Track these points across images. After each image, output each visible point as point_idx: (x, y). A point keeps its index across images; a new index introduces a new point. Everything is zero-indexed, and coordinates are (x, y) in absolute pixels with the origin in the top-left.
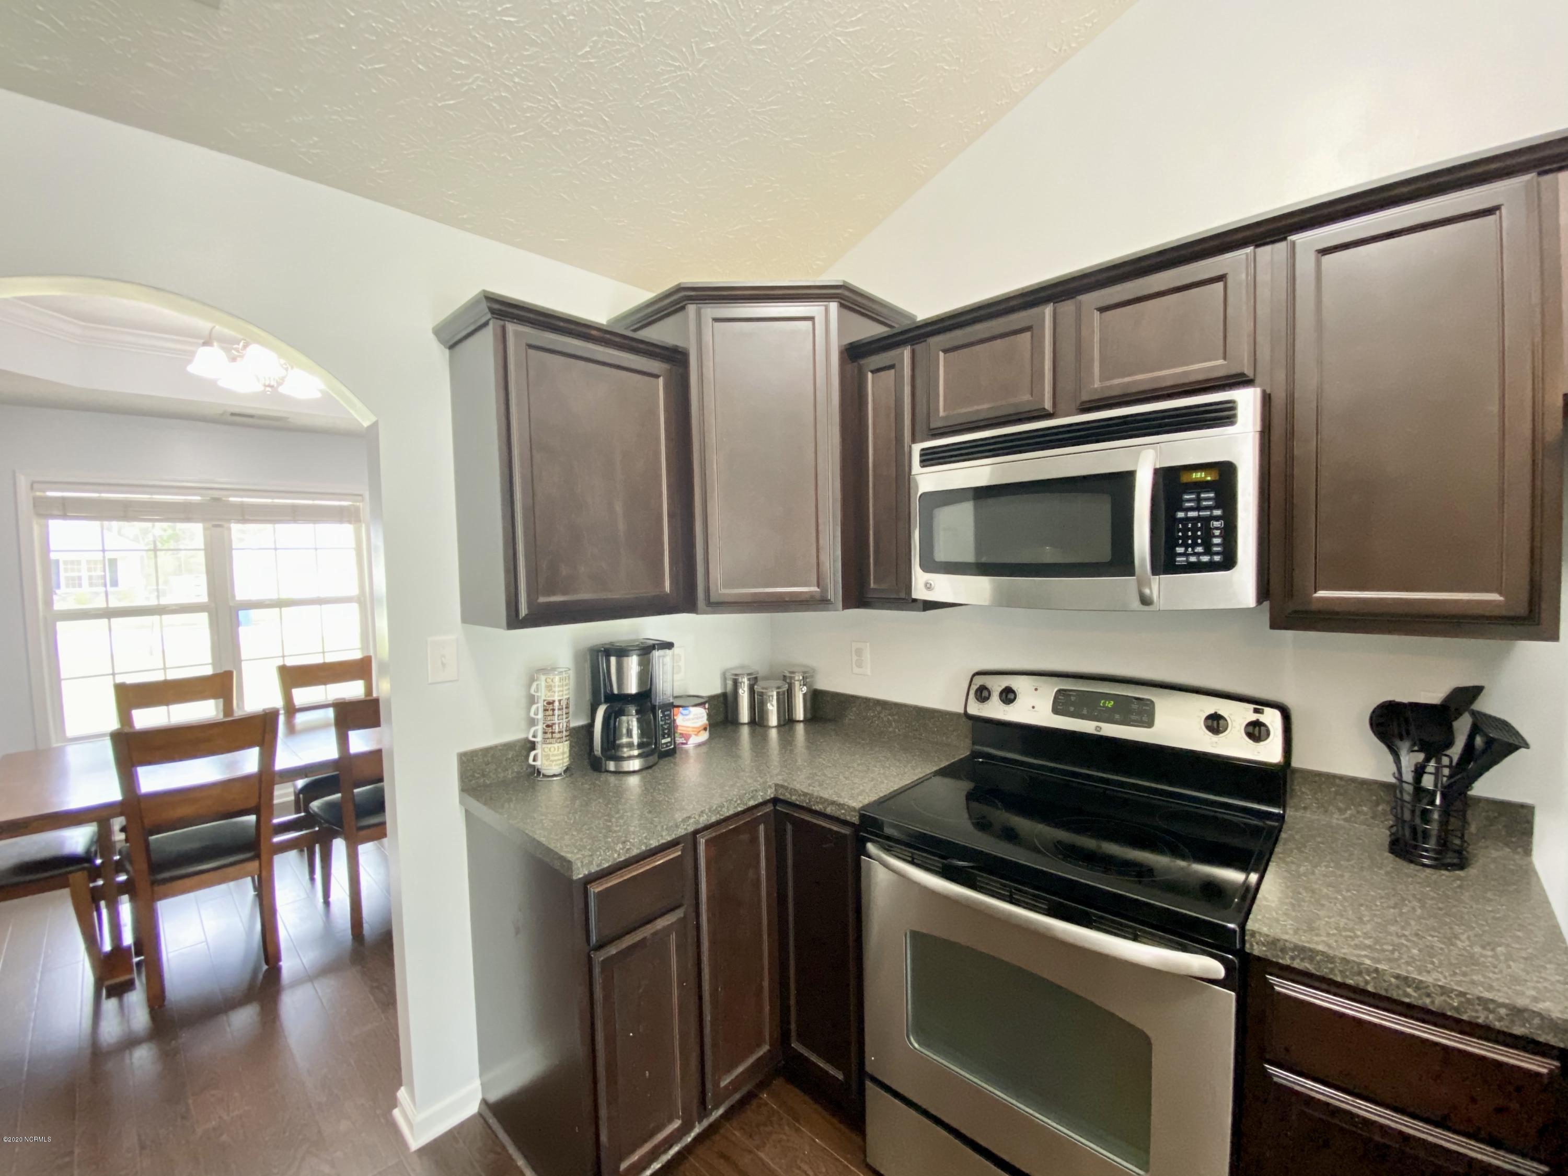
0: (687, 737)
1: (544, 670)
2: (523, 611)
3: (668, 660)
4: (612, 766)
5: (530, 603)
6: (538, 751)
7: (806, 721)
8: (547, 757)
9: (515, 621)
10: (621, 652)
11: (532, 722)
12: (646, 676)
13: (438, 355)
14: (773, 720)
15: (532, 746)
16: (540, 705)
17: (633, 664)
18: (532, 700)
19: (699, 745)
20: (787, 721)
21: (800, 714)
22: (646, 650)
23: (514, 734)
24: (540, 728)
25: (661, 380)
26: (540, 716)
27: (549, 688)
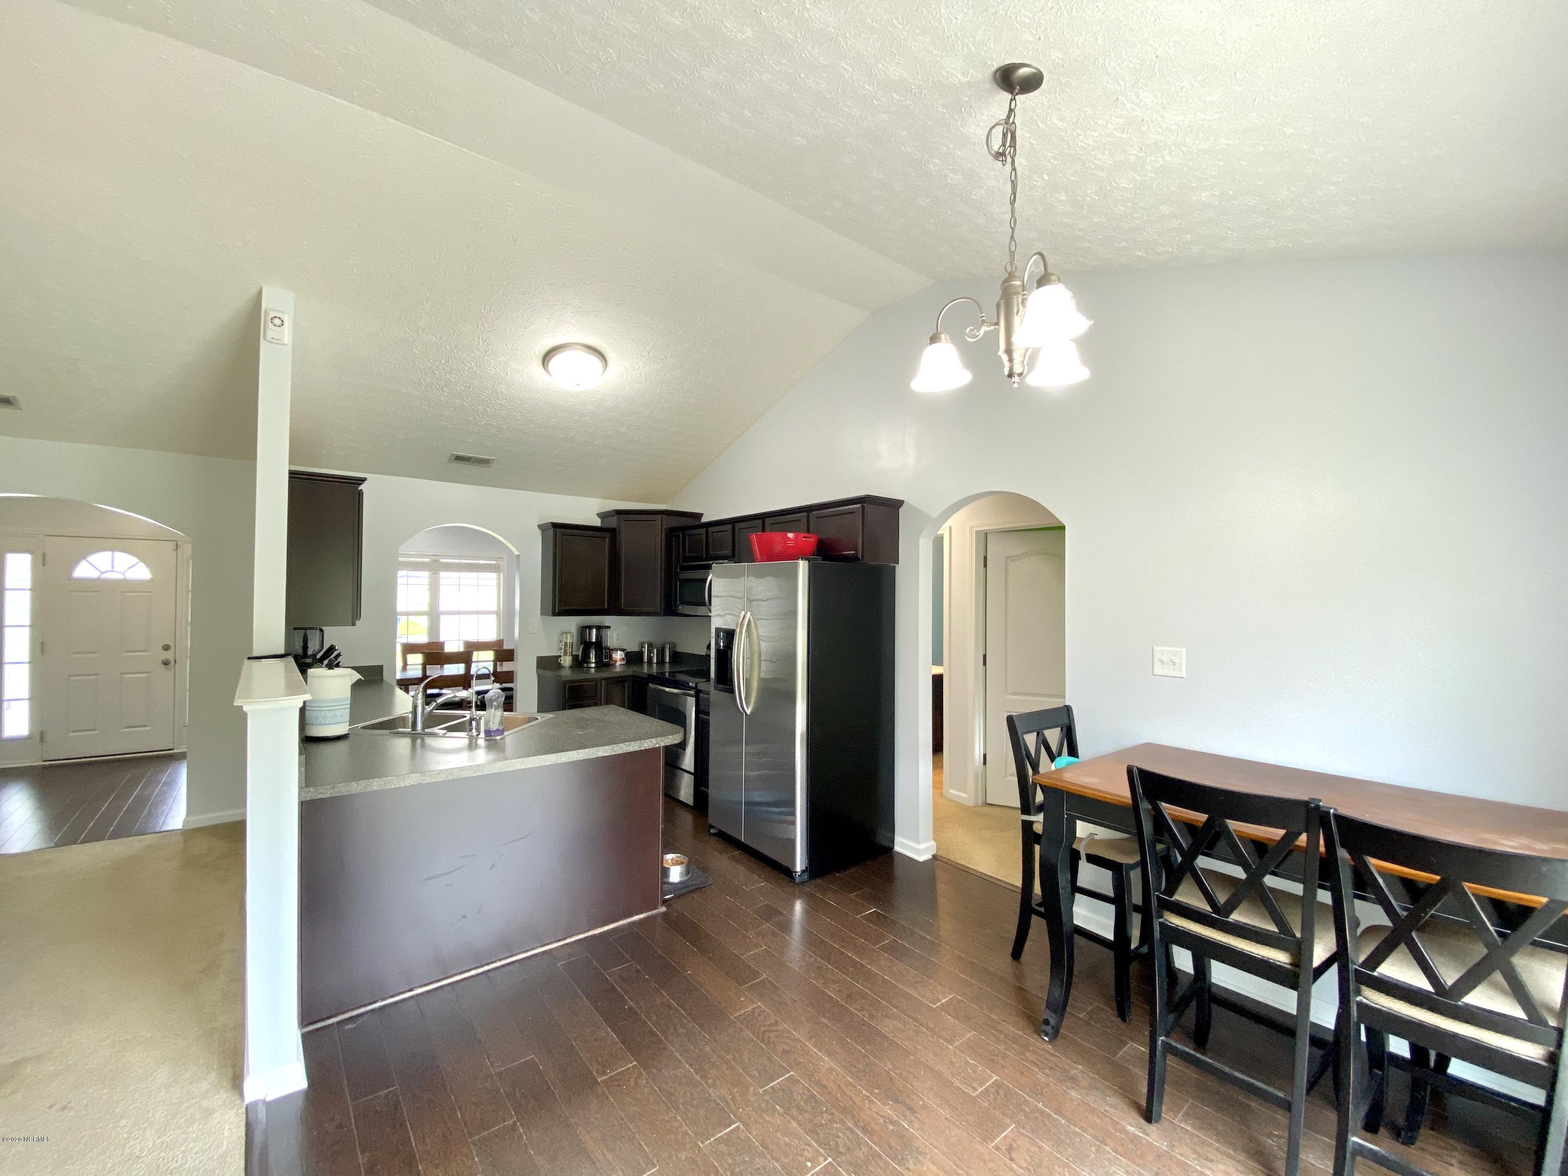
0: (616, 661)
1: (566, 633)
2: (557, 611)
3: (609, 632)
4: (585, 665)
5: (558, 608)
6: (562, 658)
7: (669, 662)
8: (564, 660)
9: (555, 614)
10: (590, 628)
11: (561, 649)
12: (598, 636)
13: (538, 534)
14: (655, 660)
15: (560, 656)
16: (563, 644)
17: (594, 631)
18: (561, 641)
19: (620, 665)
20: (661, 662)
21: (667, 660)
22: (599, 628)
23: (554, 653)
24: (563, 651)
25: (607, 539)
26: (563, 647)
27: (566, 638)
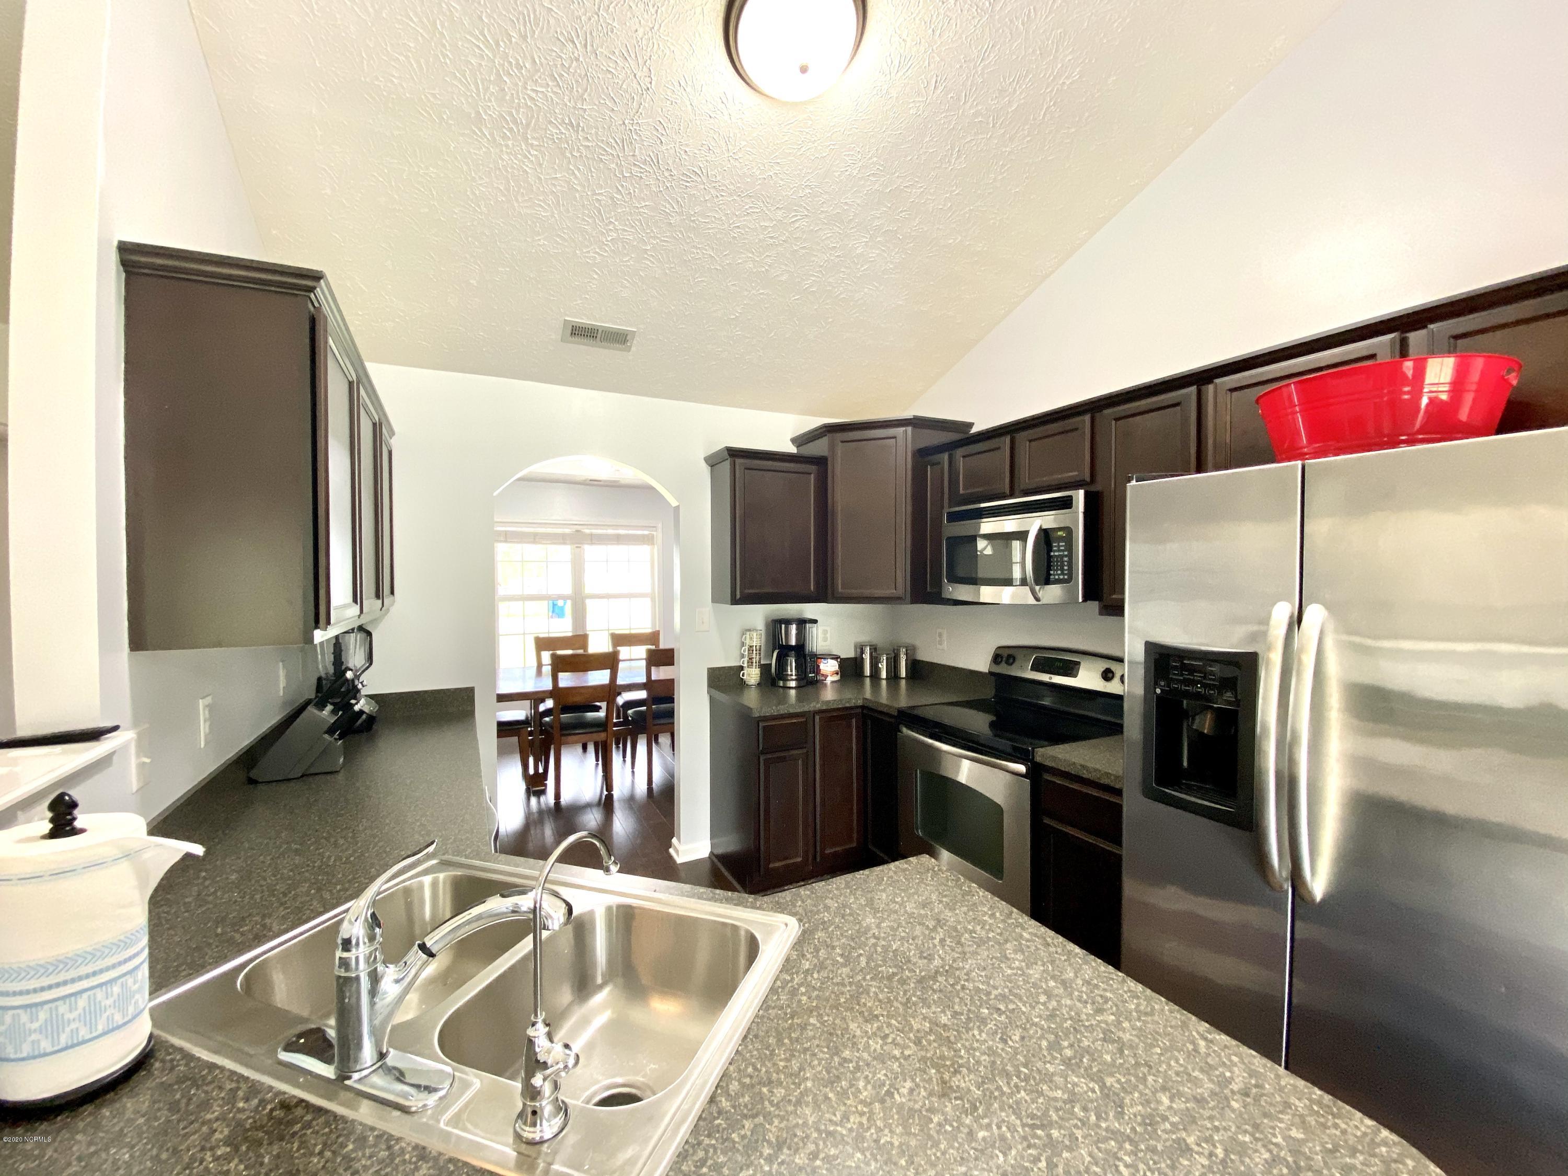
0: (826, 676)
1: (749, 630)
2: (738, 596)
3: (814, 630)
4: (781, 683)
5: (740, 592)
6: (745, 671)
7: (907, 678)
8: (749, 675)
9: (735, 601)
10: (788, 622)
12: (801, 634)
14: (884, 675)
15: (742, 668)
16: (747, 648)
17: (793, 629)
19: (833, 682)
20: (894, 676)
21: (903, 674)
22: (802, 623)
23: (733, 662)
24: (746, 659)
25: (812, 477)
26: (746, 653)
27: (751, 639)
